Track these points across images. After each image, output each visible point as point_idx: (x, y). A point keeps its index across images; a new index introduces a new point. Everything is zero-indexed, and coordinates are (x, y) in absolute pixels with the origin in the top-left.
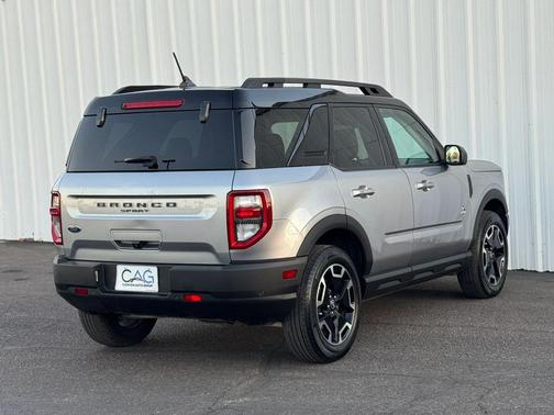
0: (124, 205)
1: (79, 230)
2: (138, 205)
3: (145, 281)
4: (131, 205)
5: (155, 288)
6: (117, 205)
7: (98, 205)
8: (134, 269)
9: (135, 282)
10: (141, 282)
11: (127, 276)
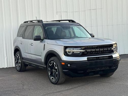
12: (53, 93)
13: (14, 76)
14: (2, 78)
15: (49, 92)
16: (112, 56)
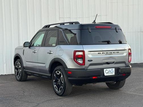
0: (106, 53)
1: (92, 61)
2: (110, 53)
3: (111, 72)
4: (108, 53)
5: (114, 74)
6: (104, 53)
7: (99, 53)
8: (108, 69)
9: (109, 73)
10: (110, 73)
11: (107, 72)
12: (54, 99)
13: (13, 83)
14: (1, 85)
15: (50, 99)
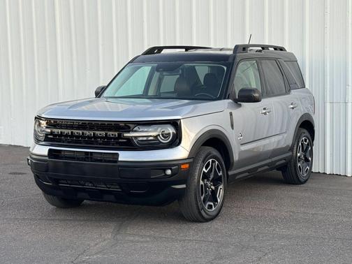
16: (117, 154)
